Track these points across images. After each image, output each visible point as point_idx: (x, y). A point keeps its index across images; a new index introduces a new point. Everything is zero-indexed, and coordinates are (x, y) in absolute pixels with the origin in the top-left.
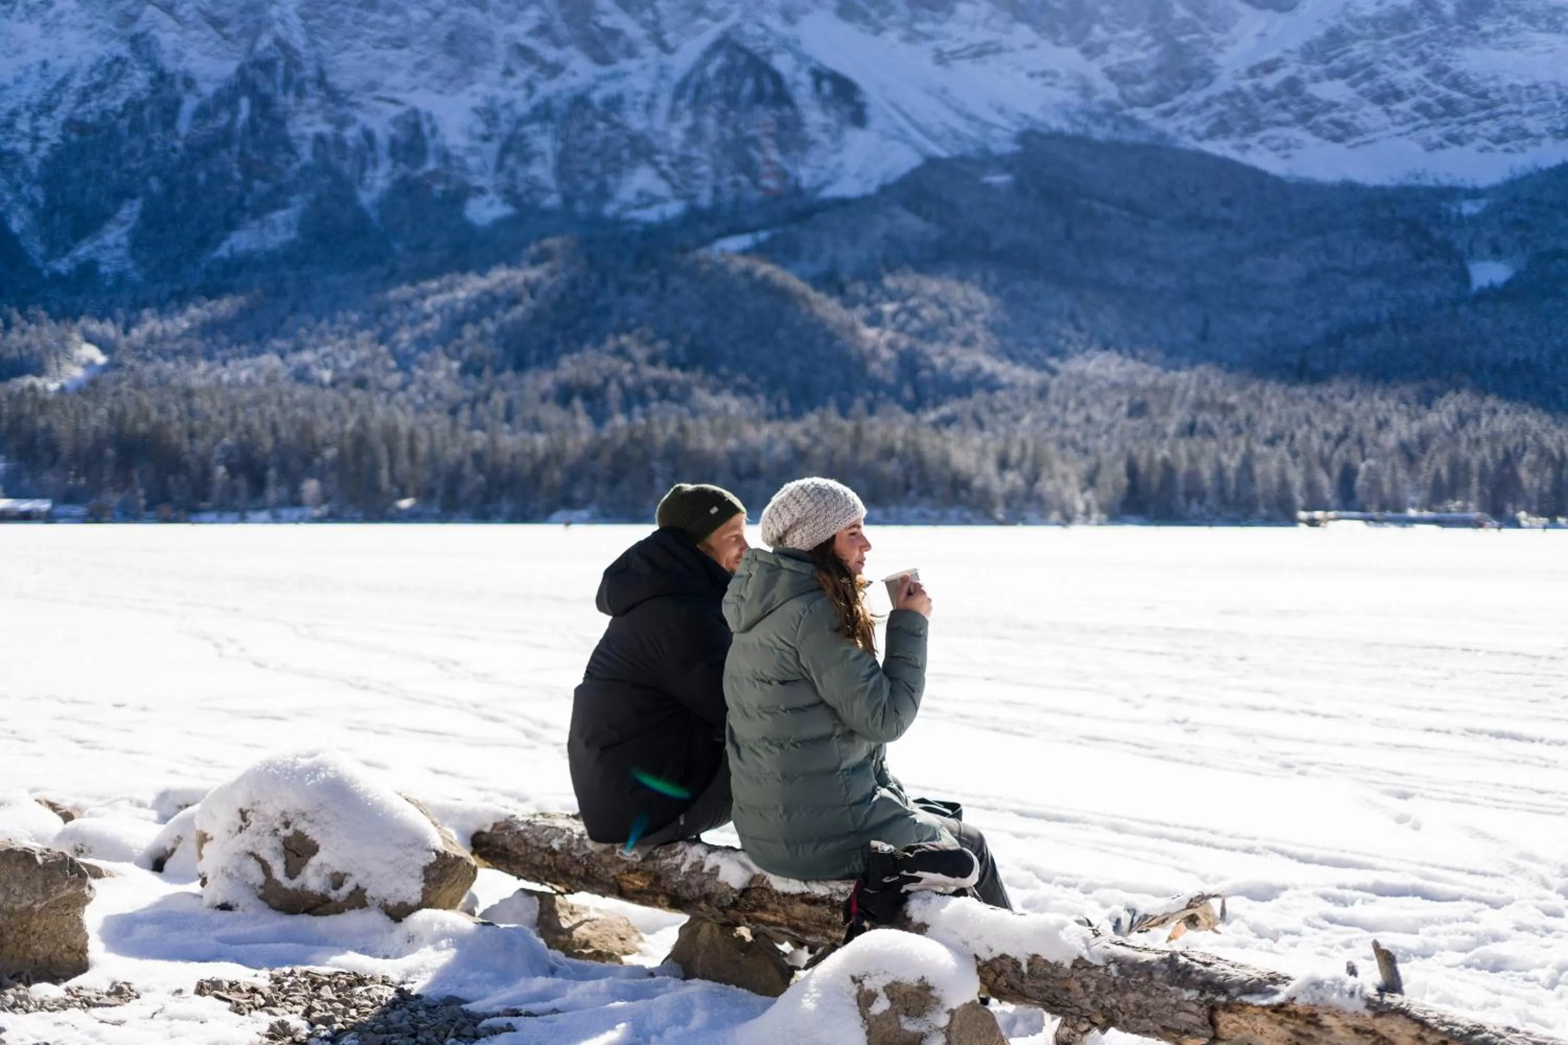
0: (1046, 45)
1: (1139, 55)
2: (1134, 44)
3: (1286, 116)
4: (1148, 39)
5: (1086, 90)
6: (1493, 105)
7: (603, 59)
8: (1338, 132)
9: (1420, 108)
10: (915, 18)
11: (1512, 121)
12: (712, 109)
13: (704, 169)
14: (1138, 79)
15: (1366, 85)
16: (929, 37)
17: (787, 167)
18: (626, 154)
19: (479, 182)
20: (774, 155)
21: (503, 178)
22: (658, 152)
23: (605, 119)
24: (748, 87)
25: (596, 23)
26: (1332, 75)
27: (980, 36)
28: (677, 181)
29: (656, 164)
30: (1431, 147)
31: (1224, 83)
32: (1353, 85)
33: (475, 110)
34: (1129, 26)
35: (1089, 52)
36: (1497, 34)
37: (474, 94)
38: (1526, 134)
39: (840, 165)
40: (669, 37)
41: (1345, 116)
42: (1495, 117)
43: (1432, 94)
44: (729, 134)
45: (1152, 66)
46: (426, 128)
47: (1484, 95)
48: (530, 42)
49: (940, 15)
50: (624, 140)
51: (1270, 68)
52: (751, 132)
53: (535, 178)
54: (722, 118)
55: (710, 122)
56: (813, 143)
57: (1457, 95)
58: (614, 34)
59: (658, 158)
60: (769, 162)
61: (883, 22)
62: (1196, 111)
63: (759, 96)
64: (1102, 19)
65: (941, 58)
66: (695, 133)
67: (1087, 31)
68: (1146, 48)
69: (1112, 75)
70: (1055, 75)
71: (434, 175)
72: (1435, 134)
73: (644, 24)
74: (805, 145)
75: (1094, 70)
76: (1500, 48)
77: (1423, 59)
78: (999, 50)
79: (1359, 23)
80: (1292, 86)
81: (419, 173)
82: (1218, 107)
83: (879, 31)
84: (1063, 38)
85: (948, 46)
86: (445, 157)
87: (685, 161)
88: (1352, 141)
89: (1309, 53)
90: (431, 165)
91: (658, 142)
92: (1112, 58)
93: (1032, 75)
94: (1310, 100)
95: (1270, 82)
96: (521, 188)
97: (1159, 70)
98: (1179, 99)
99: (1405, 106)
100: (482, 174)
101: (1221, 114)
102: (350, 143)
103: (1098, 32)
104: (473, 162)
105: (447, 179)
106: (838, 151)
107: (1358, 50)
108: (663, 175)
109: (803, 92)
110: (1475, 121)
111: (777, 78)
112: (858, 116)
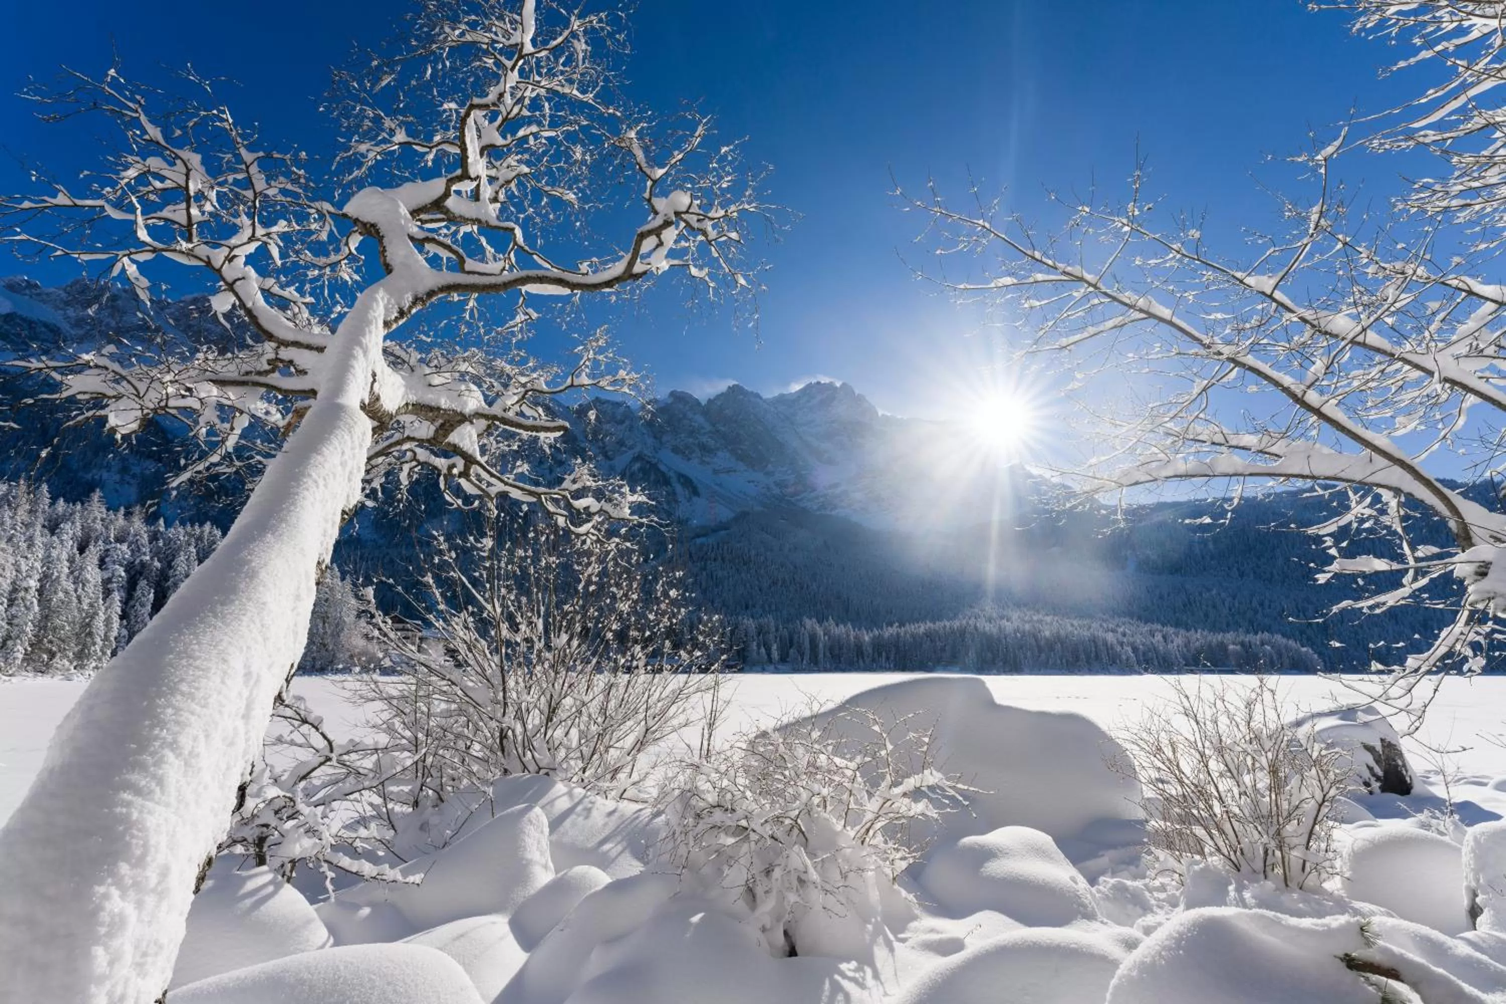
0: (750, 470)
10: (703, 455)
27: (729, 465)
39: (693, 512)
49: (712, 455)
56: (684, 501)
61: (690, 456)
63: (657, 481)
65: (715, 472)
74: (679, 503)
78: (735, 471)
83: (689, 459)
85: (718, 468)
106: (691, 505)
109: (674, 480)
111: (663, 474)
112: (695, 492)
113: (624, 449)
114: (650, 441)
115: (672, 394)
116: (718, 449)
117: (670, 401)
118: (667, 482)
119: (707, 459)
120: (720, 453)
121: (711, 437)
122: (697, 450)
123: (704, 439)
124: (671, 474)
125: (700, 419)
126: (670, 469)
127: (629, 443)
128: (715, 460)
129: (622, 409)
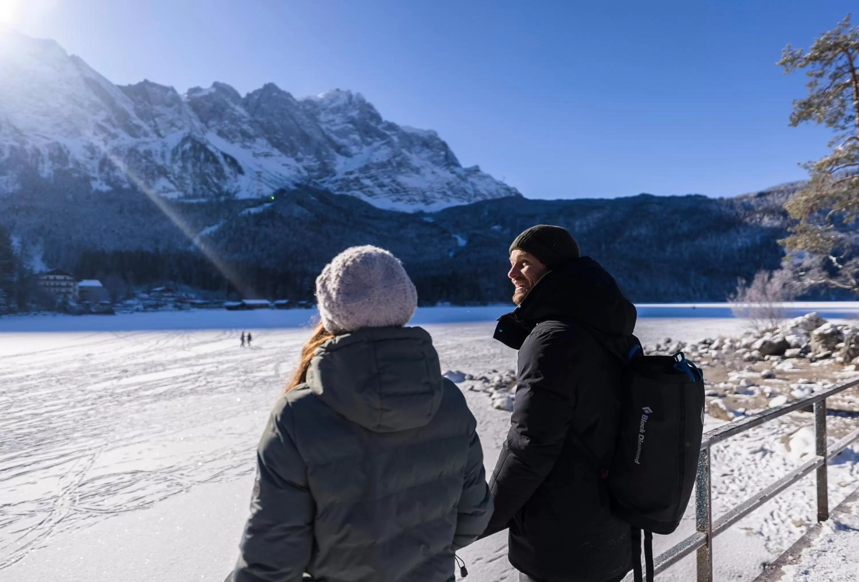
0: (284, 156)
1: (313, 164)
2: (311, 160)
3: (355, 187)
4: (315, 160)
5: (299, 172)
6: (408, 191)
7: (134, 136)
8: (370, 194)
9: (390, 190)
10: (244, 140)
11: (411, 196)
12: (190, 161)
13: (188, 182)
14: (313, 171)
15: (375, 182)
16: (250, 147)
17: (220, 184)
18: (156, 172)
19: (93, 175)
20: (215, 180)
21: (104, 175)
22: (170, 173)
23: (145, 158)
24: (202, 156)
25: (131, 122)
26: (367, 178)
27: (266, 150)
28: (178, 184)
29: (168, 178)
30: (394, 201)
31: (339, 176)
32: (372, 181)
33: (84, 147)
34: (310, 154)
35: (298, 160)
36: (405, 172)
37: (82, 140)
38: (415, 200)
39: (239, 186)
40: (162, 132)
41: (371, 190)
42: (407, 195)
43: (392, 187)
44: (198, 171)
45: (317, 167)
46: (65, 151)
47: (405, 188)
48: (104, 124)
49: (252, 141)
50: (154, 167)
51: (351, 173)
52: (207, 171)
53: (118, 177)
54: (194, 165)
55: (189, 165)
56: (228, 178)
57: (399, 188)
58: (139, 127)
59: (169, 175)
60: (213, 182)
61: (234, 140)
62: (332, 183)
63: (207, 159)
64: (301, 151)
65: (255, 155)
66: (184, 168)
67: (296, 154)
68: (315, 162)
69: (305, 168)
70: (290, 166)
71: (73, 170)
72: (394, 197)
73: (150, 126)
74: (225, 178)
75: (300, 165)
76: (406, 176)
77: (389, 177)
78: (271, 155)
79: (373, 164)
80: (357, 179)
81: (67, 168)
82: (339, 183)
83: (232, 143)
84: (289, 155)
85: (257, 152)
86: (77, 163)
87: (181, 178)
88: (374, 197)
89: (361, 170)
90: (71, 166)
91: (168, 170)
92: (305, 163)
93: (283, 165)
94: (362, 184)
95: (352, 177)
96: (112, 180)
97: (319, 169)
98: (325, 179)
99: (386, 189)
100: (94, 172)
101: (340, 185)
102: (29, 152)
103: (300, 155)
104: (89, 167)
105: (79, 172)
106: (236, 181)
107: (373, 172)
108: (171, 182)
109: (222, 159)
110: (404, 195)
111: (212, 154)
112: (240, 171)
113: (174, 129)
114: (198, 124)
115: (216, 85)
116: (257, 136)
117: (213, 90)
118: (215, 161)
119: (248, 144)
120: (258, 140)
121: (251, 126)
122: (239, 135)
123: (245, 127)
124: (218, 154)
125: (240, 110)
126: (217, 150)
127: (179, 123)
128: (255, 145)
129: (170, 93)
